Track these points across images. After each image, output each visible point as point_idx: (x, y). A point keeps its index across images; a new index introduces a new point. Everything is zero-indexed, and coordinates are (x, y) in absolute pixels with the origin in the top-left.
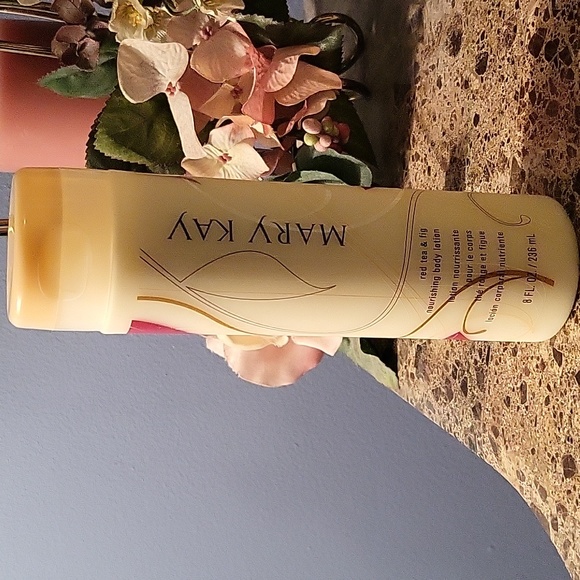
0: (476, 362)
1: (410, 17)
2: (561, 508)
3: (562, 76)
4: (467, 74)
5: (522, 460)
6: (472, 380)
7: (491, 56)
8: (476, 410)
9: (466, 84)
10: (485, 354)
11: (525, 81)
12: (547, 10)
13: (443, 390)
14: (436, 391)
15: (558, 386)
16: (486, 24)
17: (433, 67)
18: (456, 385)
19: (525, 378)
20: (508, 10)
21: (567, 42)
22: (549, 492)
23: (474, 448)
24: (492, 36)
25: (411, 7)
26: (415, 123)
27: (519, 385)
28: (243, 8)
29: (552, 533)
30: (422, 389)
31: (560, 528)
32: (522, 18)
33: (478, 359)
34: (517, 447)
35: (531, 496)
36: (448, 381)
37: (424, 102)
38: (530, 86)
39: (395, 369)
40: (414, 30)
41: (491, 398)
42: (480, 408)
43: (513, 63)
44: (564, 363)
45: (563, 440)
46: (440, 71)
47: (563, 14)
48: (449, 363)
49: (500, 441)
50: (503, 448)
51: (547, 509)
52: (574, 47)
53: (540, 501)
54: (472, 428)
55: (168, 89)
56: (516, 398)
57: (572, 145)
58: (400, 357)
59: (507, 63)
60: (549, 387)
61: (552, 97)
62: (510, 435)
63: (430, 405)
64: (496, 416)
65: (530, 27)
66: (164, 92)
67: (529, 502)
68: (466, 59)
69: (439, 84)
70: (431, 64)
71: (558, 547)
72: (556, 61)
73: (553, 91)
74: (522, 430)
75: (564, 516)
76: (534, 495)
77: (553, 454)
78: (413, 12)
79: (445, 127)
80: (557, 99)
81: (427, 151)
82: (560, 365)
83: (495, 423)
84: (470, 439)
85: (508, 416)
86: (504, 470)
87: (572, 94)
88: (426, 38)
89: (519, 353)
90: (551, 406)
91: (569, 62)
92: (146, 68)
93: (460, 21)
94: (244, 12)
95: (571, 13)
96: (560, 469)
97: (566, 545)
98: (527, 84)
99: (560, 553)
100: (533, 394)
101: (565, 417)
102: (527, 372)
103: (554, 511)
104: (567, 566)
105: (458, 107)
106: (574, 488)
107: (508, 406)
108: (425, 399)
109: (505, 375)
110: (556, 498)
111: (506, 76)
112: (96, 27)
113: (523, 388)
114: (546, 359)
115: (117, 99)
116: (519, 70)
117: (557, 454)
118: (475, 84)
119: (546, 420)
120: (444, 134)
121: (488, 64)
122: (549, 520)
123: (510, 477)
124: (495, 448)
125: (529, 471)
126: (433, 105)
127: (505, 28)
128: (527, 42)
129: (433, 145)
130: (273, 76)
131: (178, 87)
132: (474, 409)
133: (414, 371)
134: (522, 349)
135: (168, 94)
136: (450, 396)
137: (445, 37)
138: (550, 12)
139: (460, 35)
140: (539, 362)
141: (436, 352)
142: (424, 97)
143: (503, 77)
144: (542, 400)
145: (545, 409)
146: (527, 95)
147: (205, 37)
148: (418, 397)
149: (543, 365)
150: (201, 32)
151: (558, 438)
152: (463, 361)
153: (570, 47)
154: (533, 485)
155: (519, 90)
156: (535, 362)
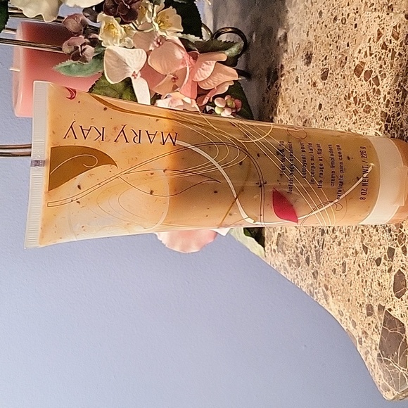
0: (315, 247)
1: (279, 36)
2: (364, 332)
3: (374, 92)
4: (315, 78)
5: (342, 304)
6: (312, 257)
7: (330, 71)
8: (315, 274)
9: (314, 84)
10: (321, 243)
11: (351, 90)
12: (366, 52)
13: (294, 261)
14: (290, 261)
15: (365, 265)
16: (328, 51)
17: (293, 70)
18: (303, 259)
19: (345, 259)
20: (342, 46)
21: (378, 73)
22: (357, 323)
23: (313, 296)
24: (331, 60)
25: (280, 30)
26: (280, 101)
27: (341, 262)
28: (182, 31)
29: (358, 346)
30: (280, 259)
31: (363, 343)
32: (350, 53)
33: (317, 245)
34: (339, 297)
35: (347, 325)
36: (297, 256)
37: (287, 89)
38: (354, 93)
39: (264, 246)
40: (281, 44)
41: (324, 268)
42: (317, 273)
43: (344, 78)
44: (368, 253)
45: (366, 295)
46: (298, 73)
47: (376, 56)
48: (298, 245)
49: (329, 293)
50: (331, 297)
51: (357, 333)
52: (381, 76)
53: (351, 328)
54: (312, 285)
55: (133, 75)
56: (339, 269)
57: (378, 132)
58: (266, 239)
59: (340, 77)
60: (359, 265)
61: (367, 103)
62: (335, 290)
63: (285, 269)
64: (327, 279)
65: (355, 59)
66: (130, 76)
67: (345, 328)
68: (315, 70)
69: (297, 81)
70: (292, 68)
71: (362, 354)
72: (370, 82)
73: (368, 99)
74: (342, 288)
75: (366, 337)
76: (349, 325)
77: (361, 303)
78: (280, 33)
79: (300, 107)
80: (370, 104)
81: (288, 119)
82: (366, 254)
83: (326, 283)
84: (310, 290)
85: (334, 279)
86: (331, 309)
87: (379, 103)
88: (289, 51)
89: (342, 244)
90: (360, 276)
91: (378, 85)
92: (121, 63)
93: (311, 46)
94: (182, 33)
95: (381, 57)
96: (365, 311)
97: (366, 353)
98: (352, 92)
99: (363, 357)
100: (350, 268)
101: (368, 283)
102: (347, 256)
103: (360, 334)
104: (366, 364)
105: (309, 97)
106: (372, 322)
107: (334, 274)
108: (282, 265)
109: (333, 256)
110: (362, 327)
111: (339, 85)
112: (91, 37)
113: (344, 264)
114: (358, 249)
115: (103, 81)
116: (348, 83)
117: (363, 303)
118: (320, 85)
119: (357, 283)
120: (299, 111)
121: (329, 75)
122: (357, 339)
123: (334, 313)
124: (326, 297)
125: (346, 311)
126: (293, 92)
127: (340, 56)
128: (353, 68)
129: (292, 116)
130: (198, 71)
131: (139, 75)
132: (313, 274)
133: (276, 248)
134: (344, 242)
135: (132, 78)
136: (298, 264)
137: (301, 54)
138: (368, 54)
139: (311, 54)
140: (354, 251)
141: (291, 238)
142: (287, 87)
143: (337, 85)
144: (355, 272)
145: (357, 277)
146: (352, 99)
147: (158, 46)
148: (278, 263)
149: (357, 253)
150: (155, 43)
151: (364, 294)
152: (307, 245)
153: (379, 77)
154: (348, 319)
155: (347, 95)
156: (351, 251)
